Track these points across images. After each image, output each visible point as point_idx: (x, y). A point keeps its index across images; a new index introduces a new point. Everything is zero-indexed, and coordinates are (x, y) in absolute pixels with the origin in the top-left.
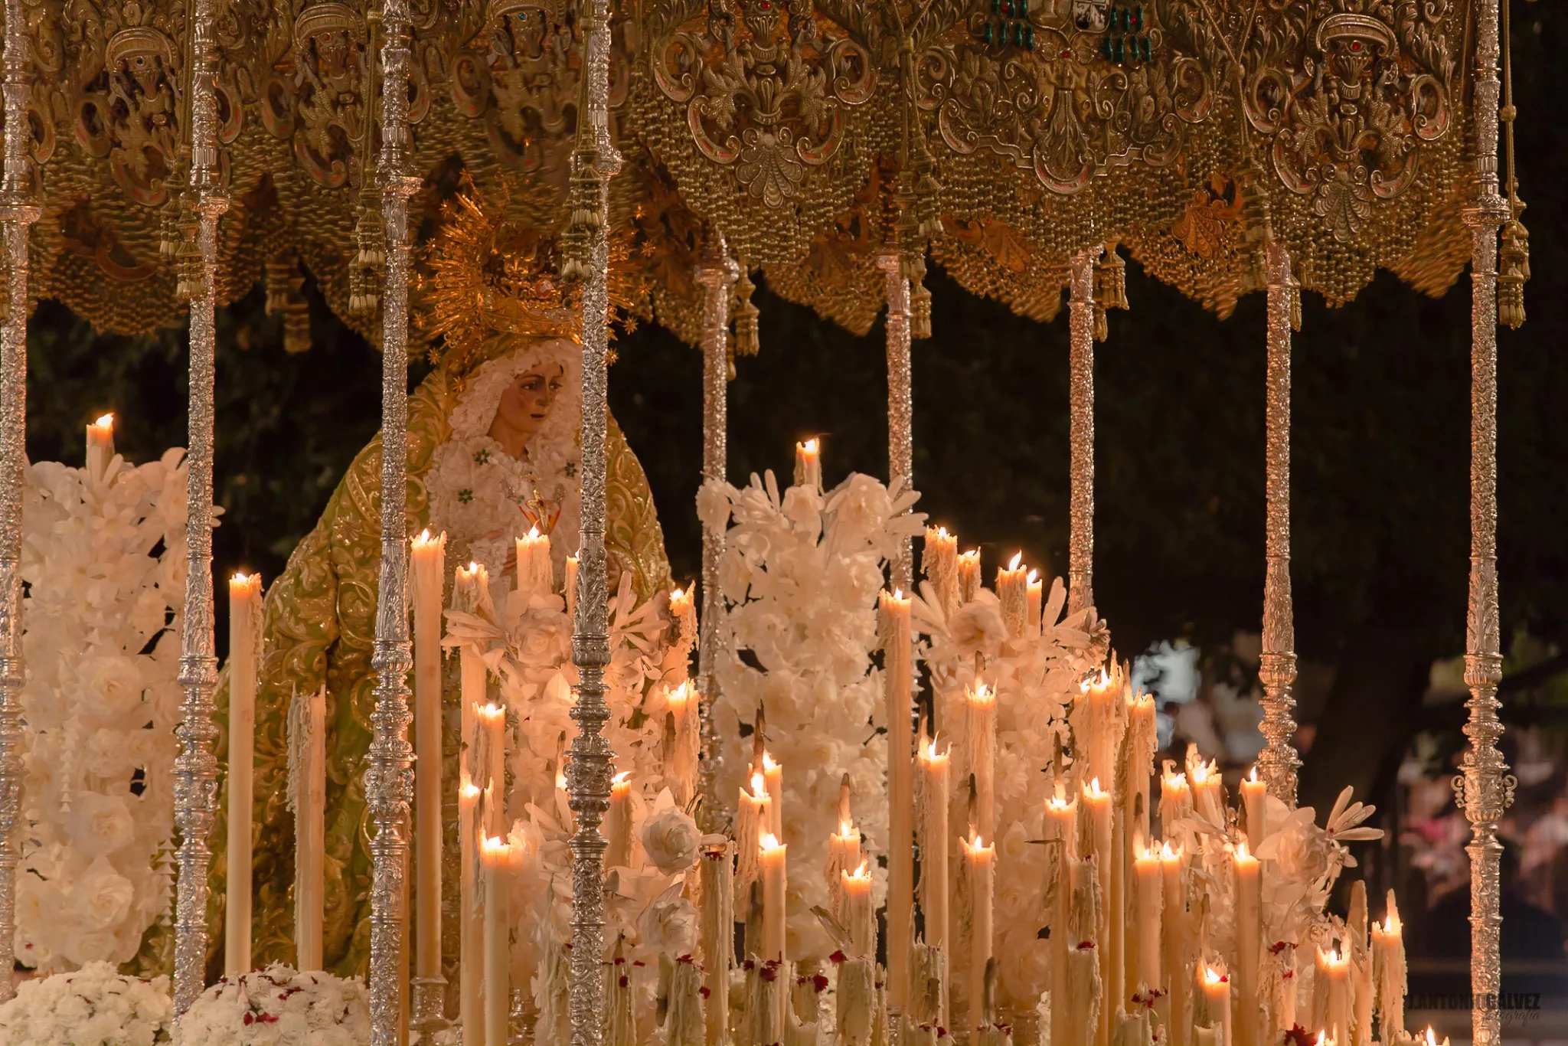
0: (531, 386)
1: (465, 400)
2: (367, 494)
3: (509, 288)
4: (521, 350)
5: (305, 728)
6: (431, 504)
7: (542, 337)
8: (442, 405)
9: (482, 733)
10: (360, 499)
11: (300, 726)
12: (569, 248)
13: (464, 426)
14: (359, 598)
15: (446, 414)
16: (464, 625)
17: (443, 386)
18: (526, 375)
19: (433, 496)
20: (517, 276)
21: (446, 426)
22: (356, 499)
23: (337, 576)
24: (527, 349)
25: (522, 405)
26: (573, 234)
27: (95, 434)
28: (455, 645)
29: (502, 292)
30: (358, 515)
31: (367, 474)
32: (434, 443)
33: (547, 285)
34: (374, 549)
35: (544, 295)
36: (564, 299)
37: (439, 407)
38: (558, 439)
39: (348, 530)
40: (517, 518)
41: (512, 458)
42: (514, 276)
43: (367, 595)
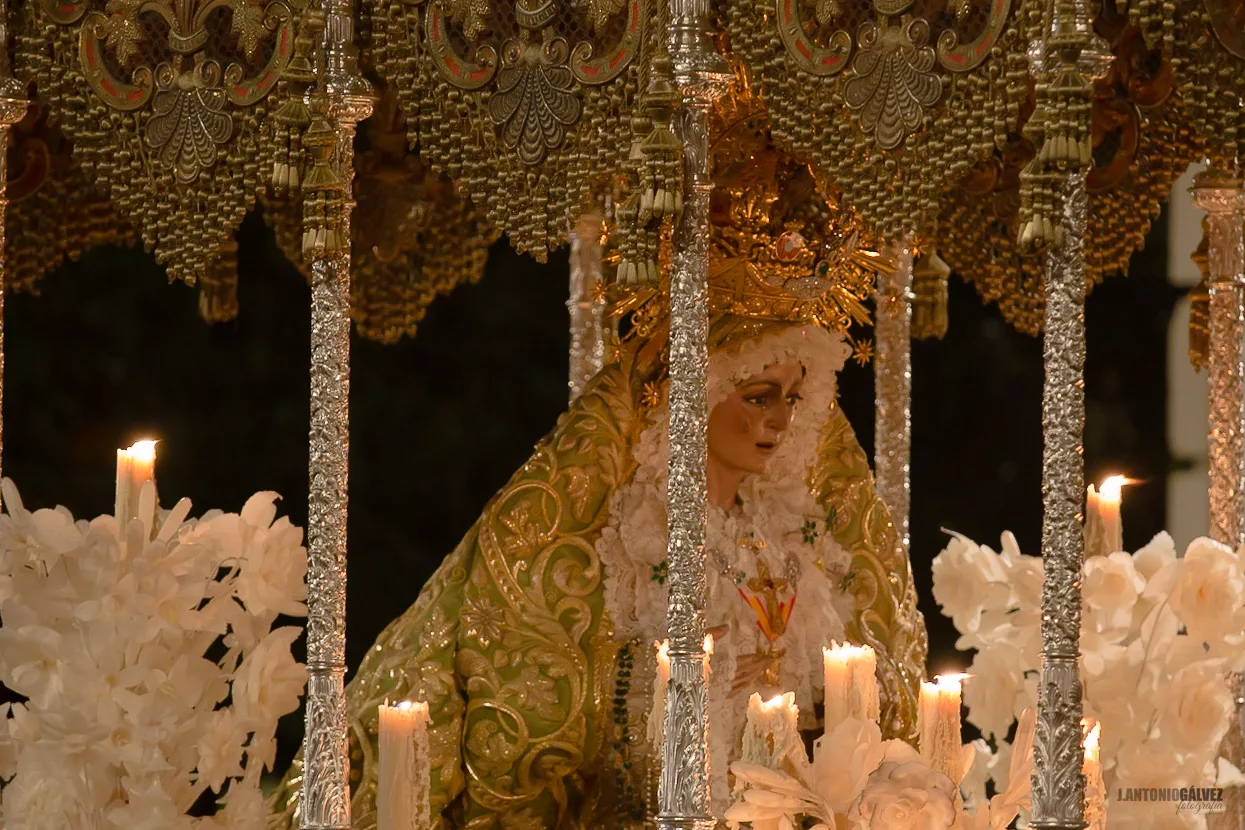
0: (761, 399)
1: (659, 419)
2: (511, 564)
3: (736, 244)
4: (751, 342)
6: (607, 583)
7: (782, 322)
8: (624, 426)
12: (1033, 198)
13: (654, 461)
14: (502, 729)
15: (629, 441)
16: (766, 788)
17: (626, 398)
18: (754, 381)
19: (609, 571)
20: (754, 226)
21: (629, 461)
22: (494, 572)
23: (465, 696)
24: (757, 341)
25: (743, 429)
26: (1041, 176)
27: (130, 463)
28: (745, 818)
29: (721, 247)
30: (497, 598)
31: (511, 533)
32: (609, 487)
33: (796, 240)
34: (524, 655)
35: (790, 255)
36: (819, 264)
37: (618, 429)
38: (785, 482)
39: (484, 622)
40: (738, 608)
41: (722, 512)
42: (744, 224)
43: (514, 726)
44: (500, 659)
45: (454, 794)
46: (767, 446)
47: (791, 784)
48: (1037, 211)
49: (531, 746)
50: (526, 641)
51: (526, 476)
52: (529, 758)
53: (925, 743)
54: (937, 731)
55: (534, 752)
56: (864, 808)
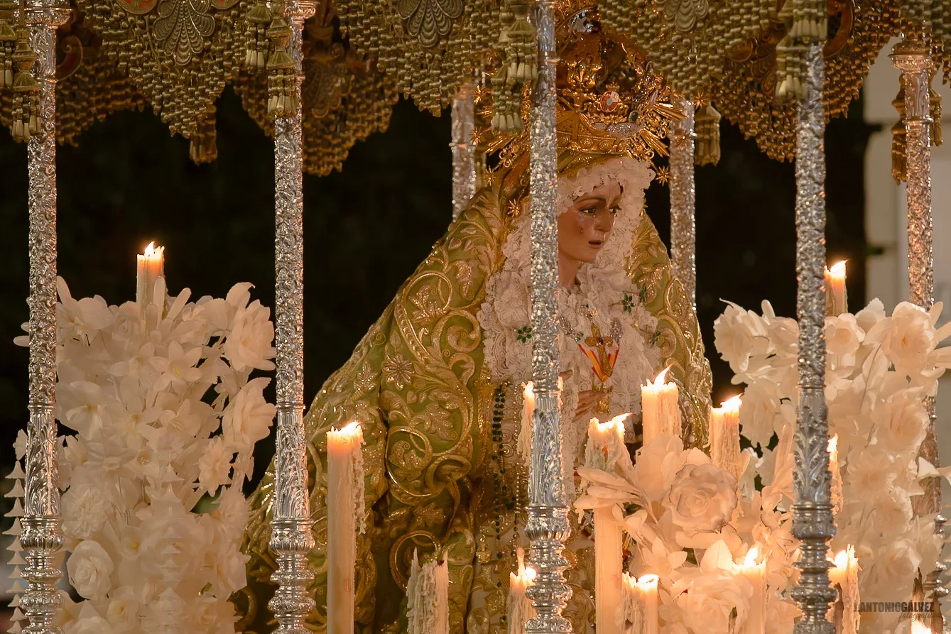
0: (592, 210)
1: (520, 225)
2: (417, 331)
3: (572, 101)
4: (584, 170)
5: (429, 600)
6: (486, 342)
7: (605, 156)
8: (495, 231)
9: (635, 607)
10: (410, 337)
11: (423, 597)
12: (786, 64)
13: (517, 255)
14: (413, 447)
15: (499, 242)
16: (603, 485)
17: (497, 211)
18: (586, 197)
19: (487, 334)
20: (584, 87)
22: (405, 336)
23: (387, 424)
24: (589, 169)
25: (580, 231)
26: (792, 48)
27: (147, 264)
28: (588, 507)
29: (562, 104)
30: (408, 355)
31: (418, 308)
32: (485, 274)
33: (614, 97)
34: (428, 394)
35: (611, 108)
36: (631, 113)
37: (491, 233)
38: (609, 268)
39: (399, 370)
40: (579, 358)
41: (565, 290)
42: (578, 86)
43: (422, 445)
44: (411, 397)
45: (380, 493)
46: (597, 243)
47: (621, 482)
48: (789, 73)
49: (435, 458)
50: (429, 384)
51: (427, 268)
52: (433, 467)
53: (715, 451)
54: (723, 441)
55: (436, 462)
56: (673, 497)
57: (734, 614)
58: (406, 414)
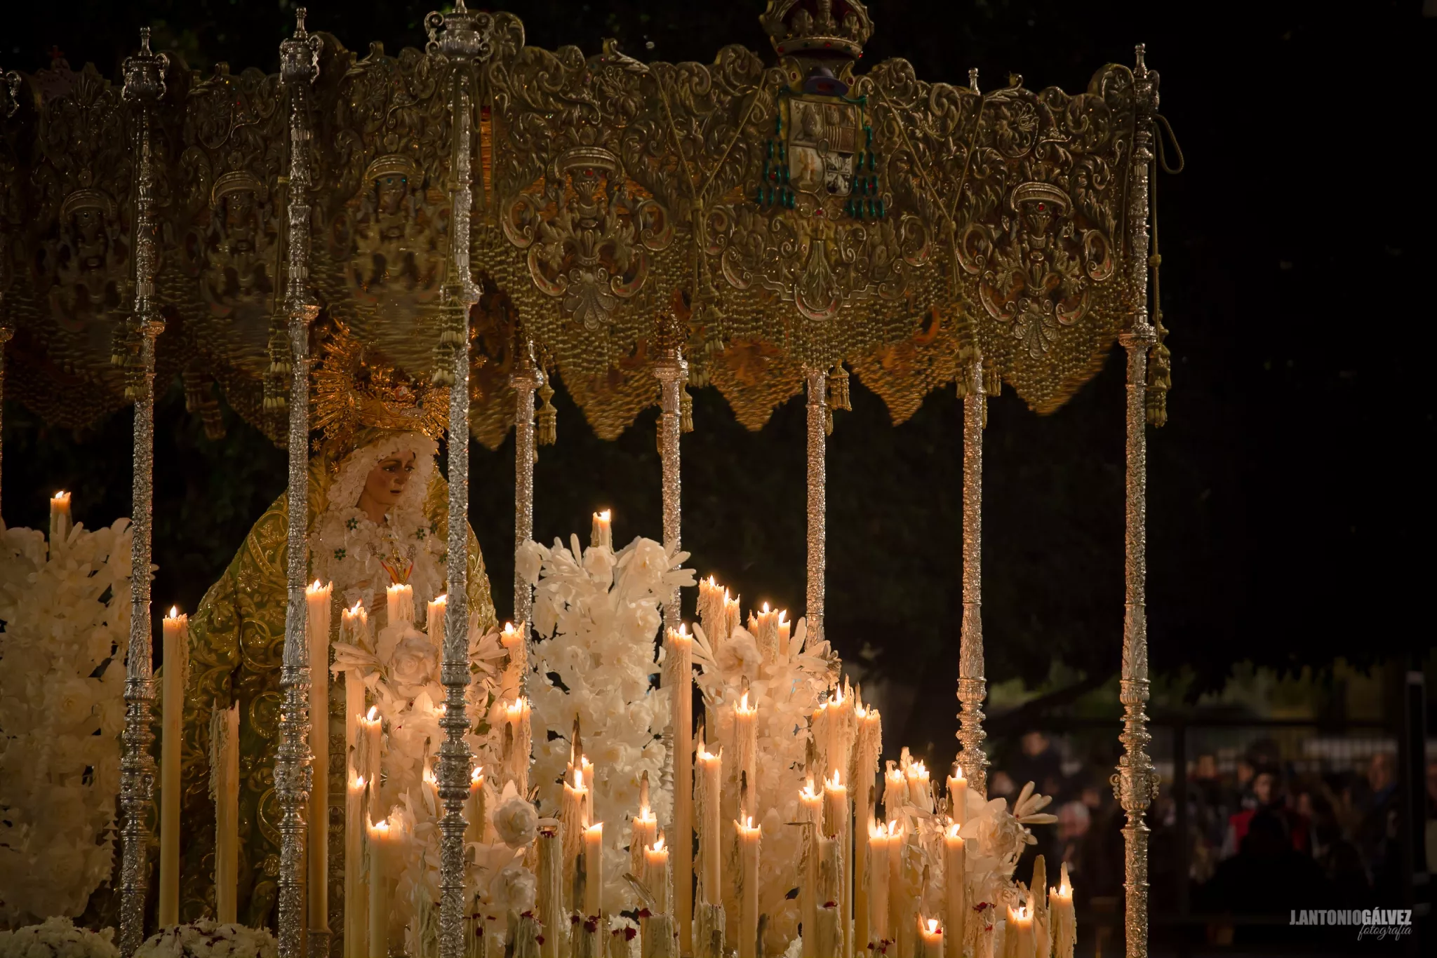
0: (392, 469)
1: (340, 479)
2: (264, 552)
3: (374, 393)
4: (384, 441)
5: (223, 734)
6: (313, 560)
7: (400, 431)
8: (322, 483)
9: (363, 738)
10: (258, 556)
11: (219, 733)
12: (438, 361)
13: (339, 500)
14: (257, 633)
15: (325, 490)
16: (349, 655)
17: (323, 469)
18: (387, 460)
19: (315, 554)
21: (325, 500)
22: (255, 556)
23: (241, 617)
24: (388, 440)
25: (383, 483)
26: (441, 350)
27: (57, 506)
28: (341, 670)
29: (369, 395)
30: (257, 569)
31: (264, 537)
32: (315, 513)
33: (404, 390)
34: (269, 596)
35: (402, 397)
36: (418, 402)
37: (319, 484)
38: (410, 510)
39: (249, 580)
40: (380, 571)
41: (375, 524)
42: (378, 383)
43: (263, 631)
44: (257, 598)
45: (236, 665)
46: (396, 492)
47: (362, 653)
48: (440, 367)
49: (273, 640)
50: (271, 589)
51: (272, 508)
52: (272, 645)
53: (430, 632)
54: (436, 624)
55: (274, 643)
56: (394, 661)
57: (428, 742)
58: (252, 610)
